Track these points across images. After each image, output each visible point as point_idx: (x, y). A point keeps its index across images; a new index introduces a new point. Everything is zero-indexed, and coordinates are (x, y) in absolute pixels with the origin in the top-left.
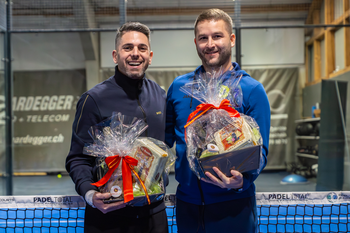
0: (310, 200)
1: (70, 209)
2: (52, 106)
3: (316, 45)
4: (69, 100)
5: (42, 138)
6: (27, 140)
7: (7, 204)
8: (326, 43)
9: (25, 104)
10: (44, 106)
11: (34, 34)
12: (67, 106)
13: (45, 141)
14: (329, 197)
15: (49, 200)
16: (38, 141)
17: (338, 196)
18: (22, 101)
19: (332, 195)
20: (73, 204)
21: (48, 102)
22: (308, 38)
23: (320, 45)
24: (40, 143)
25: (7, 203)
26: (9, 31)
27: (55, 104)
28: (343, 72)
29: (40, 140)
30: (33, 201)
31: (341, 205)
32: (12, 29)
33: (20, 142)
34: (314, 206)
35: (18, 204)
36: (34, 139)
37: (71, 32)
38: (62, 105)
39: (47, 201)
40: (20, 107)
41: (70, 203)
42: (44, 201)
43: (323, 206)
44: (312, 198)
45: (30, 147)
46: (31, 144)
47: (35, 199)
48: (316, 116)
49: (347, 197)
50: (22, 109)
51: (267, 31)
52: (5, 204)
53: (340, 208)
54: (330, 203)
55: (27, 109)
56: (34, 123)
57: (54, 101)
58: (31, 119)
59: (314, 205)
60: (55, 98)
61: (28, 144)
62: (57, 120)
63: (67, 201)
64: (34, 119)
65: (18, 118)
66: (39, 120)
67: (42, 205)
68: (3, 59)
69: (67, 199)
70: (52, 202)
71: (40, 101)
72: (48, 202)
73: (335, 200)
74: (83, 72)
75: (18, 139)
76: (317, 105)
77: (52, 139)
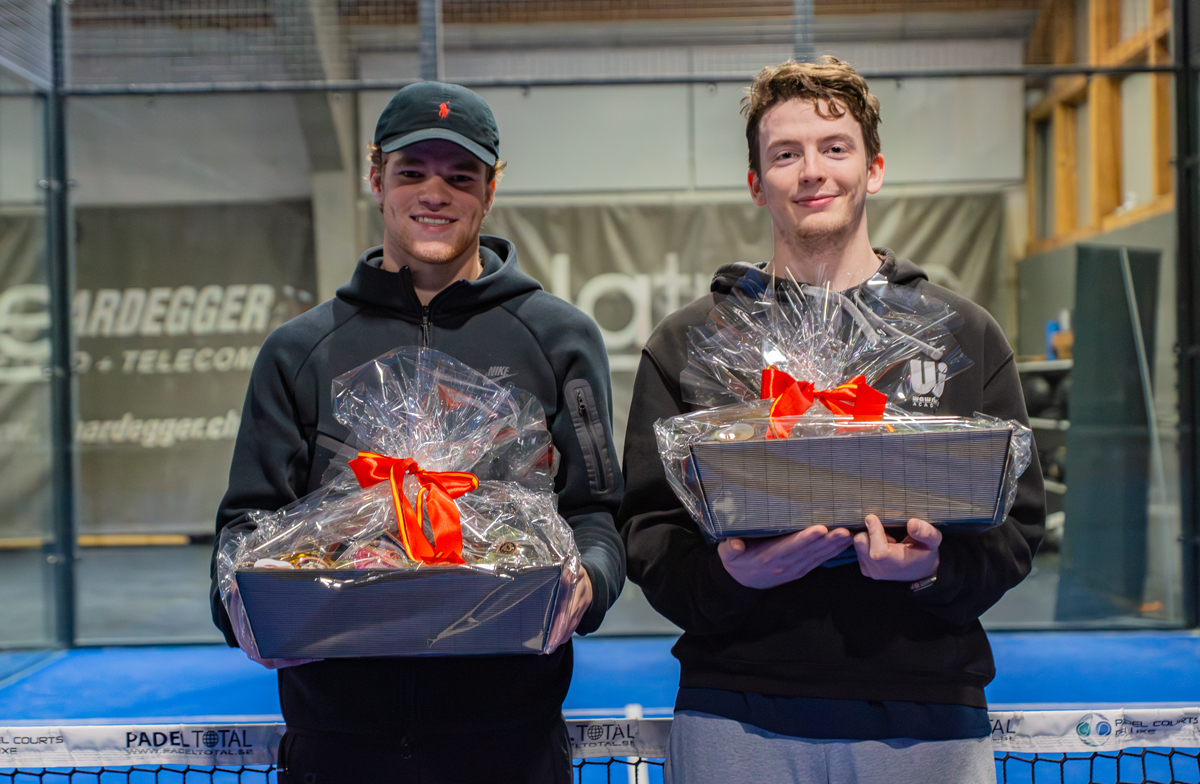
0: (1020, 739)
1: (243, 769)
2: (204, 319)
3: (1059, 119)
4: (259, 299)
5: (171, 424)
6: (124, 429)
7: (38, 754)
8: (1093, 112)
9: (117, 313)
10: (178, 320)
11: (142, 100)
12: (254, 318)
13: (183, 435)
14: (1085, 730)
15: (176, 741)
16: (161, 433)
17: (1112, 724)
18: (107, 304)
19: (1093, 723)
20: (255, 752)
21: (192, 307)
22: (1035, 97)
23: (1075, 121)
24: (167, 440)
25: (38, 751)
26: (60, 89)
27: (213, 313)
28: (1147, 214)
29: (166, 429)
30: (125, 744)
31: (1121, 752)
32: (69, 85)
33: (103, 436)
34: (1037, 758)
35: (76, 754)
36: (146, 427)
37: (261, 91)
38: (237, 317)
39: (169, 743)
40: (101, 323)
41: (245, 749)
42: (158, 743)
43: (1066, 758)
44: (1030, 733)
45: (132, 455)
46: (138, 444)
47: (132, 737)
48: (1061, 354)
49: (1144, 729)
50: (107, 330)
51: (899, 86)
52: (32, 753)
53: (1118, 763)
54: (1088, 747)
55: (124, 329)
56: (146, 377)
57: (211, 304)
58: (137, 362)
59: (1036, 754)
60: (214, 292)
61: (127, 443)
62: (221, 365)
63: (235, 744)
64: (147, 361)
65: (96, 359)
66: (164, 367)
67: (153, 757)
68: (43, 182)
69: (235, 738)
70: (185, 745)
71: (166, 303)
72: (172, 748)
73: (1104, 738)
74: (304, 207)
75: (95, 426)
76: (1065, 318)
77: (205, 428)
